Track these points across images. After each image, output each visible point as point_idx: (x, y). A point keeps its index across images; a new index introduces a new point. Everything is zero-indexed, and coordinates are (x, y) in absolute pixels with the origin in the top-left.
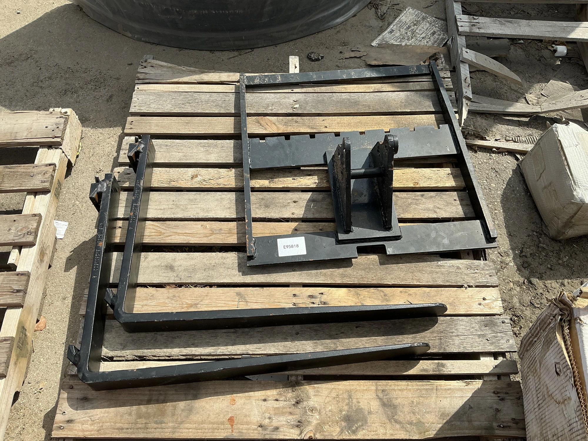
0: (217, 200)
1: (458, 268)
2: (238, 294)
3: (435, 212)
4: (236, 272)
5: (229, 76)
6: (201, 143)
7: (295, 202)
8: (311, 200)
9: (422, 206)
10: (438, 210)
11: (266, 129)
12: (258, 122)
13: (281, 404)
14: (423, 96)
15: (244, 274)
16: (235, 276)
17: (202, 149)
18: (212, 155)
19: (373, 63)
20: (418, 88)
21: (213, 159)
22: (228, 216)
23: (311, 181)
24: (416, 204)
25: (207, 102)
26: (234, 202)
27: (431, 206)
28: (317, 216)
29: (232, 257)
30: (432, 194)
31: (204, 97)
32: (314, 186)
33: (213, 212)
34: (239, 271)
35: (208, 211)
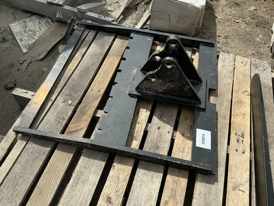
0: (141, 186)
4: (214, 187)
5: (6, 141)
6: (72, 186)
7: (159, 128)
8: (160, 118)
11: (82, 129)
12: (72, 132)
15: (216, 180)
16: (217, 188)
17: (79, 186)
18: (90, 178)
19: (42, 56)
21: (95, 179)
22: (160, 180)
23: (144, 114)
25: (25, 168)
26: (146, 172)
28: (174, 118)
29: (199, 187)
32: (149, 113)
33: (153, 192)
34: (214, 184)
35: (150, 196)
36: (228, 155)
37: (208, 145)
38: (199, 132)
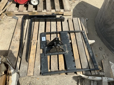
0: (55, 30)
1: (38, 68)
2: (36, 33)
3: (52, 65)
10: (53, 66)
12: (73, 35)
13: (17, 39)
14: (87, 67)
17: (66, 27)
19: (103, 61)
20: (90, 66)
21: (64, 29)
22: (51, 31)
27: (54, 64)
30: (57, 65)
31: (78, 27)
36: (37, 40)
37: (43, 38)
38: (45, 40)
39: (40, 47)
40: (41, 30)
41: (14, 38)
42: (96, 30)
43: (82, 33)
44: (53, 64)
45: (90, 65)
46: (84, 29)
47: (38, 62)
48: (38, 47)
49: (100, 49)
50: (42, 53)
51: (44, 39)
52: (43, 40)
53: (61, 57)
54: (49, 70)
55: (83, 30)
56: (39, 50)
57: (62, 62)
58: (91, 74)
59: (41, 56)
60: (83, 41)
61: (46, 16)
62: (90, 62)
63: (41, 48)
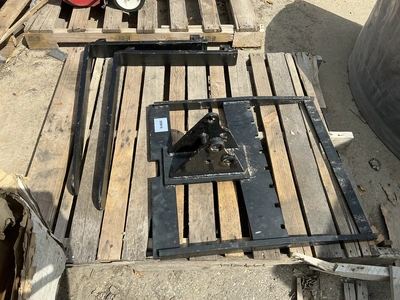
1: (141, 231)
2: (134, 105)
3: (195, 221)
9: (200, 211)
10: (196, 223)
11: (266, 116)
12: (271, 112)
14: (329, 227)
17: (242, 86)
18: (237, 91)
20: (340, 224)
21: (234, 91)
24: (202, 208)
25: (285, 85)
27: (201, 218)
30: (213, 221)
31: (288, 83)
35: (193, 90)
36: (137, 129)
37: (157, 121)
38: (165, 129)
39: (145, 155)
40: (153, 94)
41: (51, 121)
42: (353, 100)
43: (303, 105)
44: (197, 215)
45: (342, 222)
46: (311, 91)
47: (142, 209)
48: (141, 156)
49: (372, 166)
50: (154, 175)
51: (161, 125)
52: (157, 129)
53: (228, 191)
54: (183, 241)
55: (305, 94)
56: (142, 167)
57: (232, 210)
58: (344, 257)
59: (150, 189)
60: (311, 134)
61: (171, 45)
62: (341, 211)
63: (150, 159)
